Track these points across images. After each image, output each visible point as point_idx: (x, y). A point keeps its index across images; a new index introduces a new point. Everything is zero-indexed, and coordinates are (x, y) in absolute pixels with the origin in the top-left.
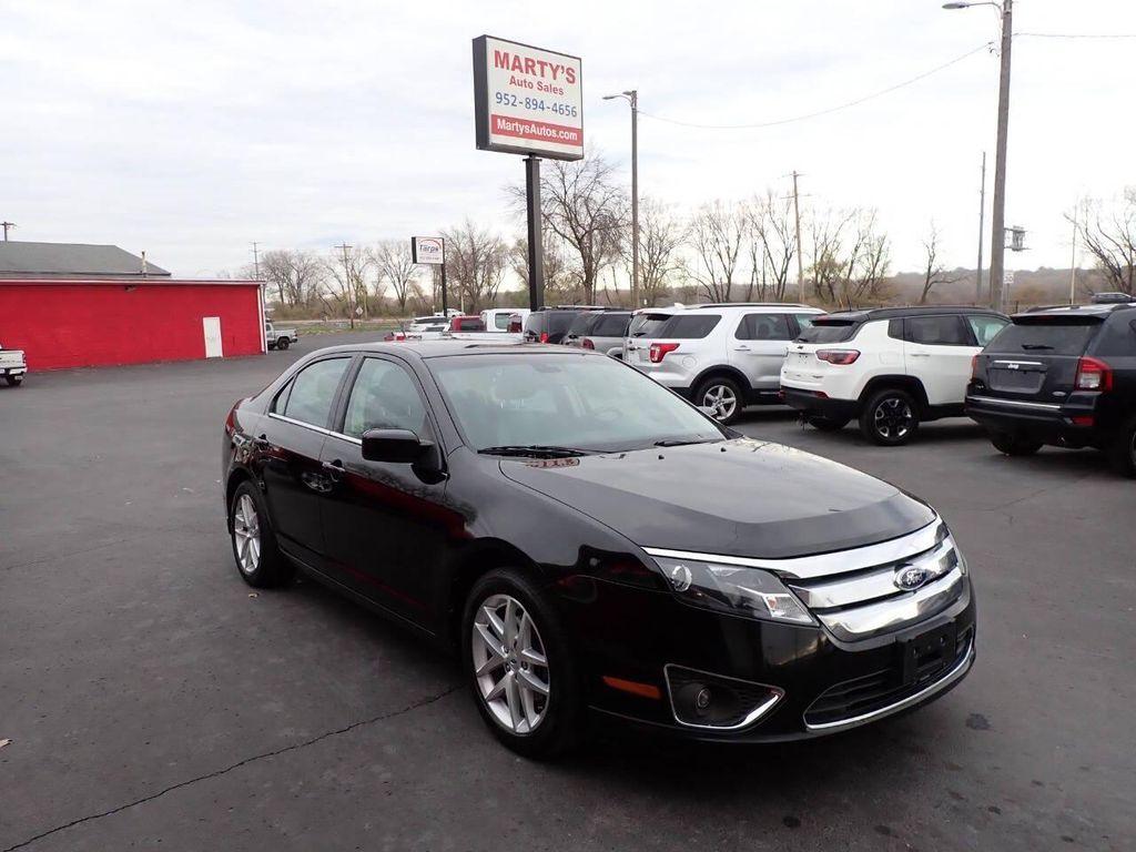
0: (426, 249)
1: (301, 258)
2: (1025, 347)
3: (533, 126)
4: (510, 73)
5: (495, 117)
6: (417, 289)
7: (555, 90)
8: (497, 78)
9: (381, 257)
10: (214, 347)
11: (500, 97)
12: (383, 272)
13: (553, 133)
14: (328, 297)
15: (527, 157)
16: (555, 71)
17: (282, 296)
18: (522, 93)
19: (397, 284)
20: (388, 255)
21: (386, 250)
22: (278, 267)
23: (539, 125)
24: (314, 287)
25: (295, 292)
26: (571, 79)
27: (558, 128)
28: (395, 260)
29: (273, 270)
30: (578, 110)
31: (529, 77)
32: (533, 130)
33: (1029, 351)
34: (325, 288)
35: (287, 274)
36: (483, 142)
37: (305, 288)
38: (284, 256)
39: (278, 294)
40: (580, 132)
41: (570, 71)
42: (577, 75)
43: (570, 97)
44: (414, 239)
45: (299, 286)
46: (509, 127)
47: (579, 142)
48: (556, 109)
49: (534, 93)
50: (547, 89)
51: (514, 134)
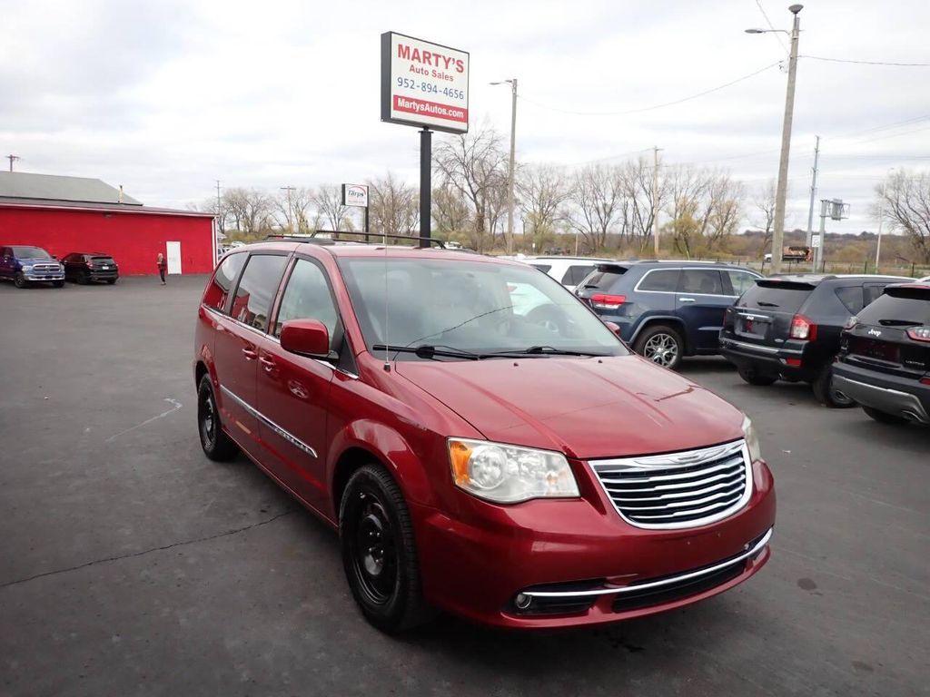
0: (353, 194)
1: (256, 195)
2: (761, 304)
3: (427, 105)
4: (410, 62)
5: (396, 97)
6: (349, 225)
7: (447, 77)
8: (400, 66)
9: (321, 197)
10: (174, 266)
11: (401, 81)
12: (322, 210)
13: (444, 111)
14: (276, 227)
15: (422, 129)
16: (447, 62)
17: (238, 225)
18: (419, 79)
19: (333, 220)
20: (326, 196)
21: (325, 192)
22: (236, 203)
23: (432, 104)
24: (265, 219)
25: (250, 224)
26: (460, 69)
27: (448, 108)
28: (332, 200)
29: (232, 204)
30: (465, 94)
31: (426, 66)
32: (428, 108)
33: (763, 307)
34: (274, 221)
35: (243, 208)
36: (386, 116)
37: (257, 220)
38: (241, 192)
39: (236, 223)
40: (466, 112)
41: (459, 63)
42: (465, 65)
43: (458, 82)
44: (344, 186)
45: (253, 217)
46: (408, 105)
47: (465, 119)
48: (447, 92)
49: (429, 79)
50: (440, 76)
51: (412, 111)
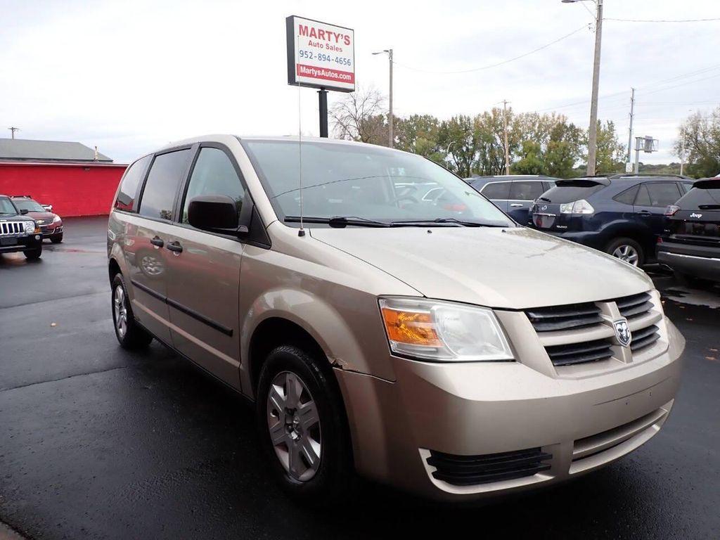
3: (323, 71)
4: (309, 38)
5: (299, 66)
7: (337, 49)
8: (300, 42)
11: (302, 53)
13: (336, 75)
15: (320, 90)
16: (337, 37)
18: (316, 51)
23: (327, 70)
26: (347, 42)
27: (339, 72)
30: (352, 61)
31: (321, 41)
32: (323, 73)
36: (292, 81)
40: (353, 75)
41: (346, 38)
42: (351, 40)
43: (346, 52)
46: (308, 71)
47: (352, 81)
48: (338, 61)
49: (324, 51)
50: (332, 48)
51: (311, 75)
